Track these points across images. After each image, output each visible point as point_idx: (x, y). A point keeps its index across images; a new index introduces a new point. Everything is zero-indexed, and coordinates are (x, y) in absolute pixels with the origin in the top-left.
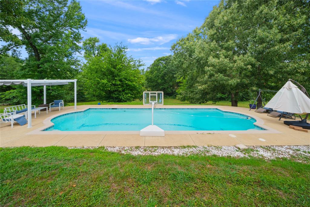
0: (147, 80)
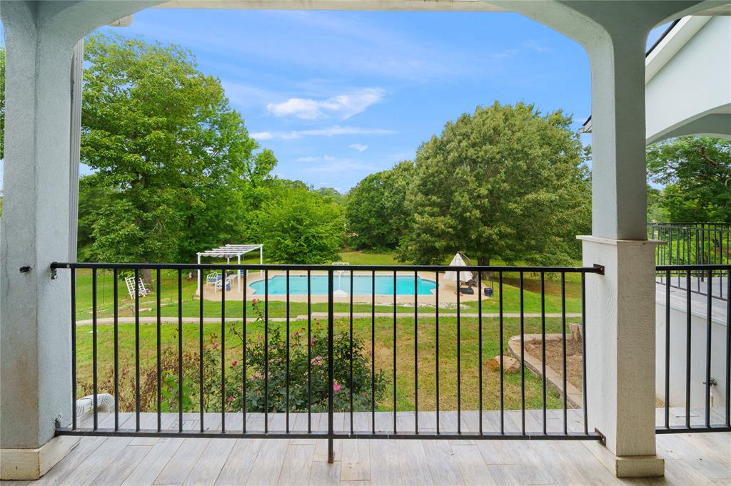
0: (349, 217)
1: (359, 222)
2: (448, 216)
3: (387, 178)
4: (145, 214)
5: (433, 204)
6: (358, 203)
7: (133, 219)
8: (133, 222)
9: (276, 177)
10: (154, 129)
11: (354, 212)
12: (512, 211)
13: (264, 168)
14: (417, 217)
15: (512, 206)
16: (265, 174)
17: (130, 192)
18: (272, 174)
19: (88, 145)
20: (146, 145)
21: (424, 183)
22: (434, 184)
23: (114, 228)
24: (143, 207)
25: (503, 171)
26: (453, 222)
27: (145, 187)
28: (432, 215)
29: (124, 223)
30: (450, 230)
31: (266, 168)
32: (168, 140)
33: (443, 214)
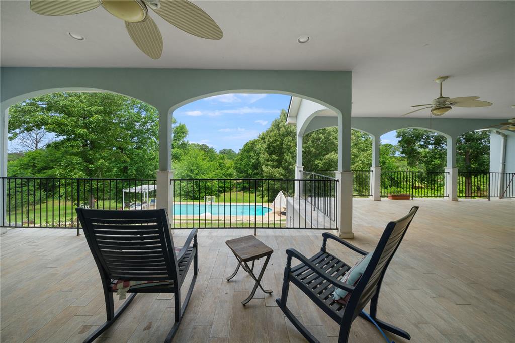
1: (241, 172)
2: (281, 168)
3: (252, 144)
4: (90, 166)
5: (273, 161)
6: (242, 160)
7: (82, 169)
8: (82, 170)
9: (187, 142)
10: (96, 113)
11: (238, 166)
12: (317, 165)
13: (179, 136)
14: (264, 168)
15: (317, 162)
16: (180, 140)
17: (82, 152)
18: (185, 140)
19: (53, 123)
20: (91, 123)
21: (269, 148)
22: (274, 147)
23: (70, 174)
24: (90, 161)
25: (310, 140)
26: (283, 172)
27: (91, 149)
28: (273, 167)
29: (76, 171)
30: (282, 177)
31: (180, 137)
32: (104, 120)
33: (277, 167)
